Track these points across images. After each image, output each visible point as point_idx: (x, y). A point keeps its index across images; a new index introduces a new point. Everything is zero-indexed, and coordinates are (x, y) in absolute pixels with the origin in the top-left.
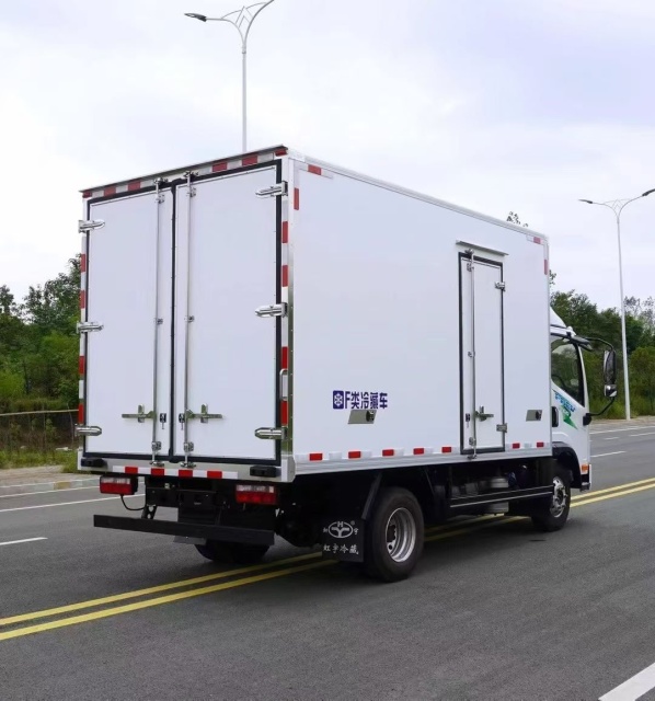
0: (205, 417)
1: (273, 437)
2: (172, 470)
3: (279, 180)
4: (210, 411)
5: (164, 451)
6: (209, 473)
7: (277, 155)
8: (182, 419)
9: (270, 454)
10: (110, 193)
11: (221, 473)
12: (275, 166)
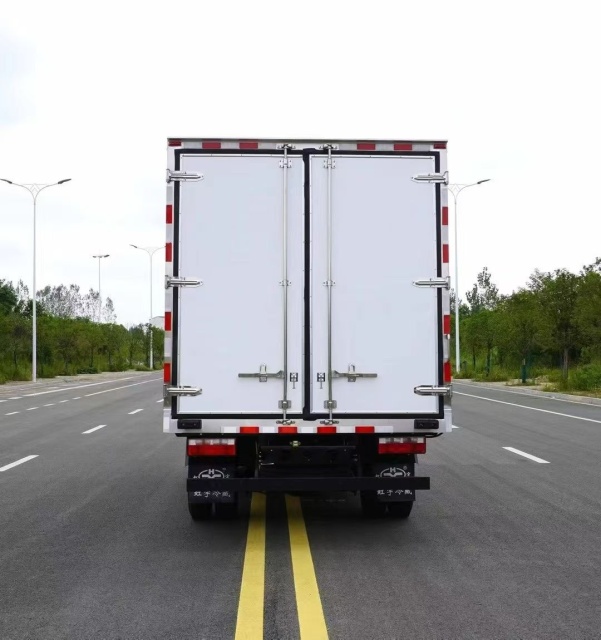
0: (353, 377)
1: (435, 393)
2: (307, 428)
3: (437, 169)
5: (297, 408)
6: (357, 428)
7: (435, 148)
8: (320, 379)
9: (433, 409)
11: (373, 428)
12: (433, 157)
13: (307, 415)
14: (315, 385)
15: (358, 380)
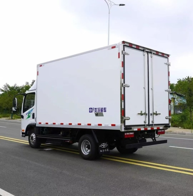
0: (157, 114)
2: (149, 129)
3: (168, 62)
4: (158, 113)
5: (147, 123)
6: (157, 128)
8: (151, 115)
10: (131, 46)
13: (149, 125)
14: (150, 116)
15: (158, 115)
